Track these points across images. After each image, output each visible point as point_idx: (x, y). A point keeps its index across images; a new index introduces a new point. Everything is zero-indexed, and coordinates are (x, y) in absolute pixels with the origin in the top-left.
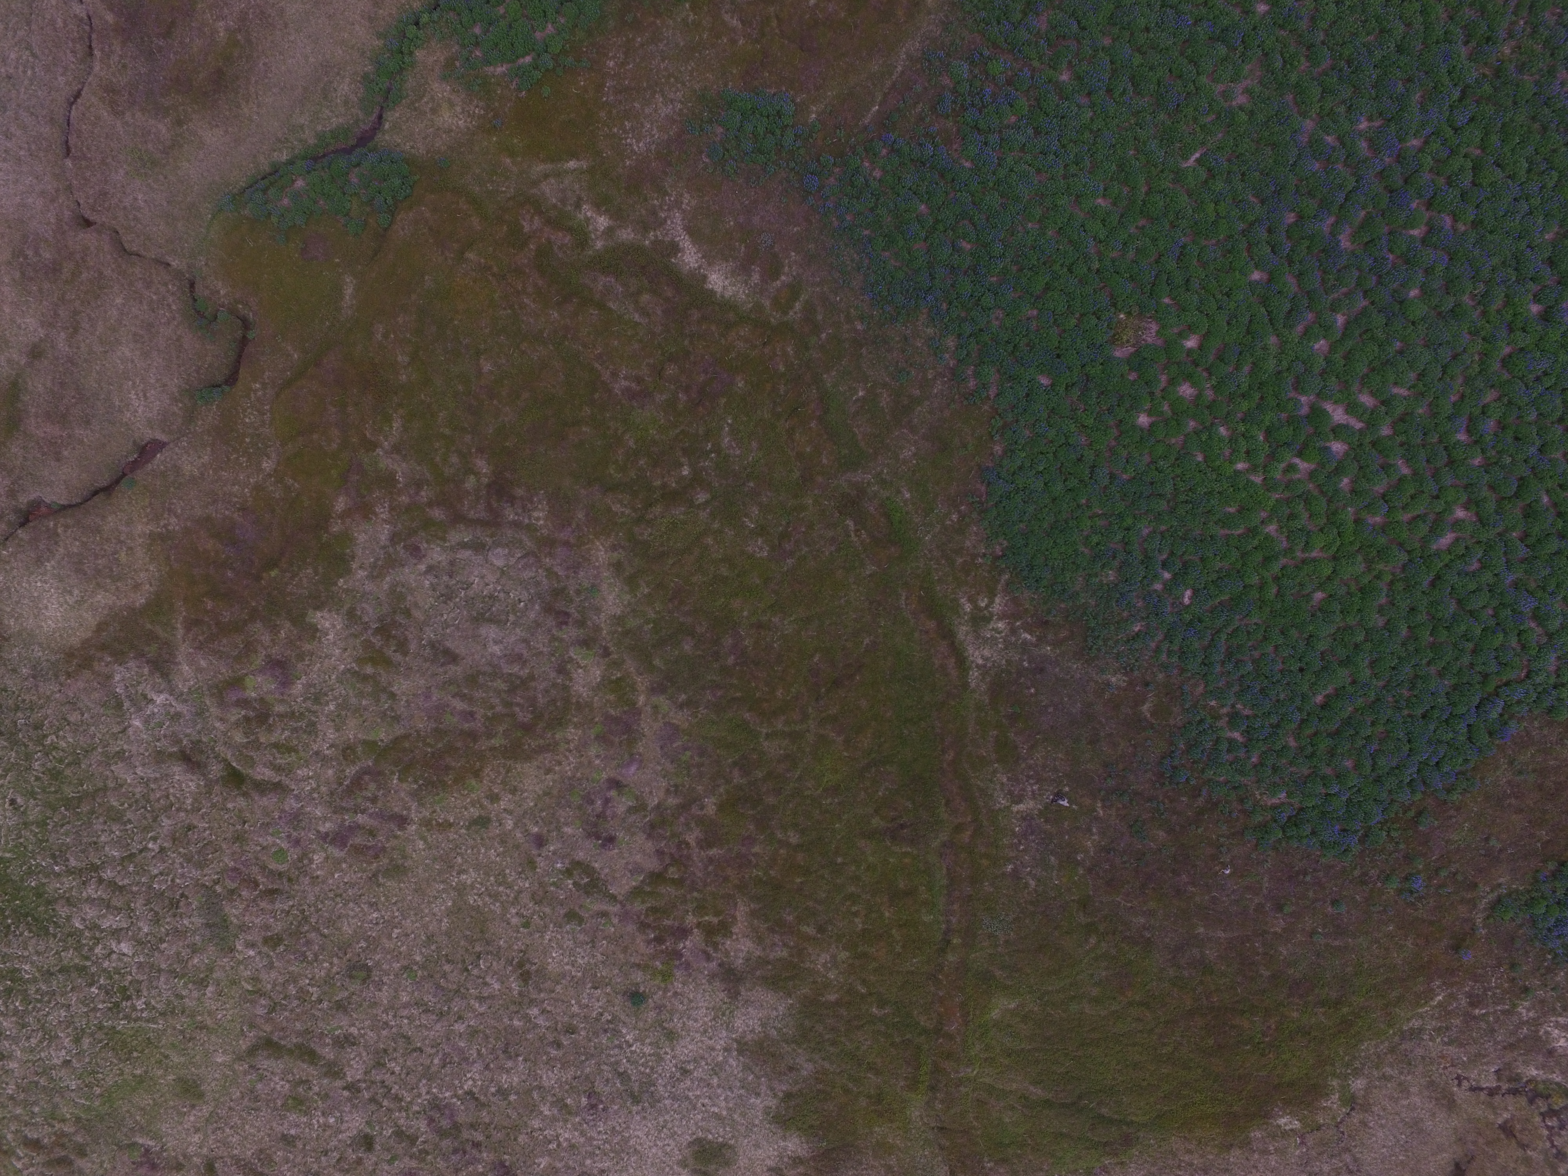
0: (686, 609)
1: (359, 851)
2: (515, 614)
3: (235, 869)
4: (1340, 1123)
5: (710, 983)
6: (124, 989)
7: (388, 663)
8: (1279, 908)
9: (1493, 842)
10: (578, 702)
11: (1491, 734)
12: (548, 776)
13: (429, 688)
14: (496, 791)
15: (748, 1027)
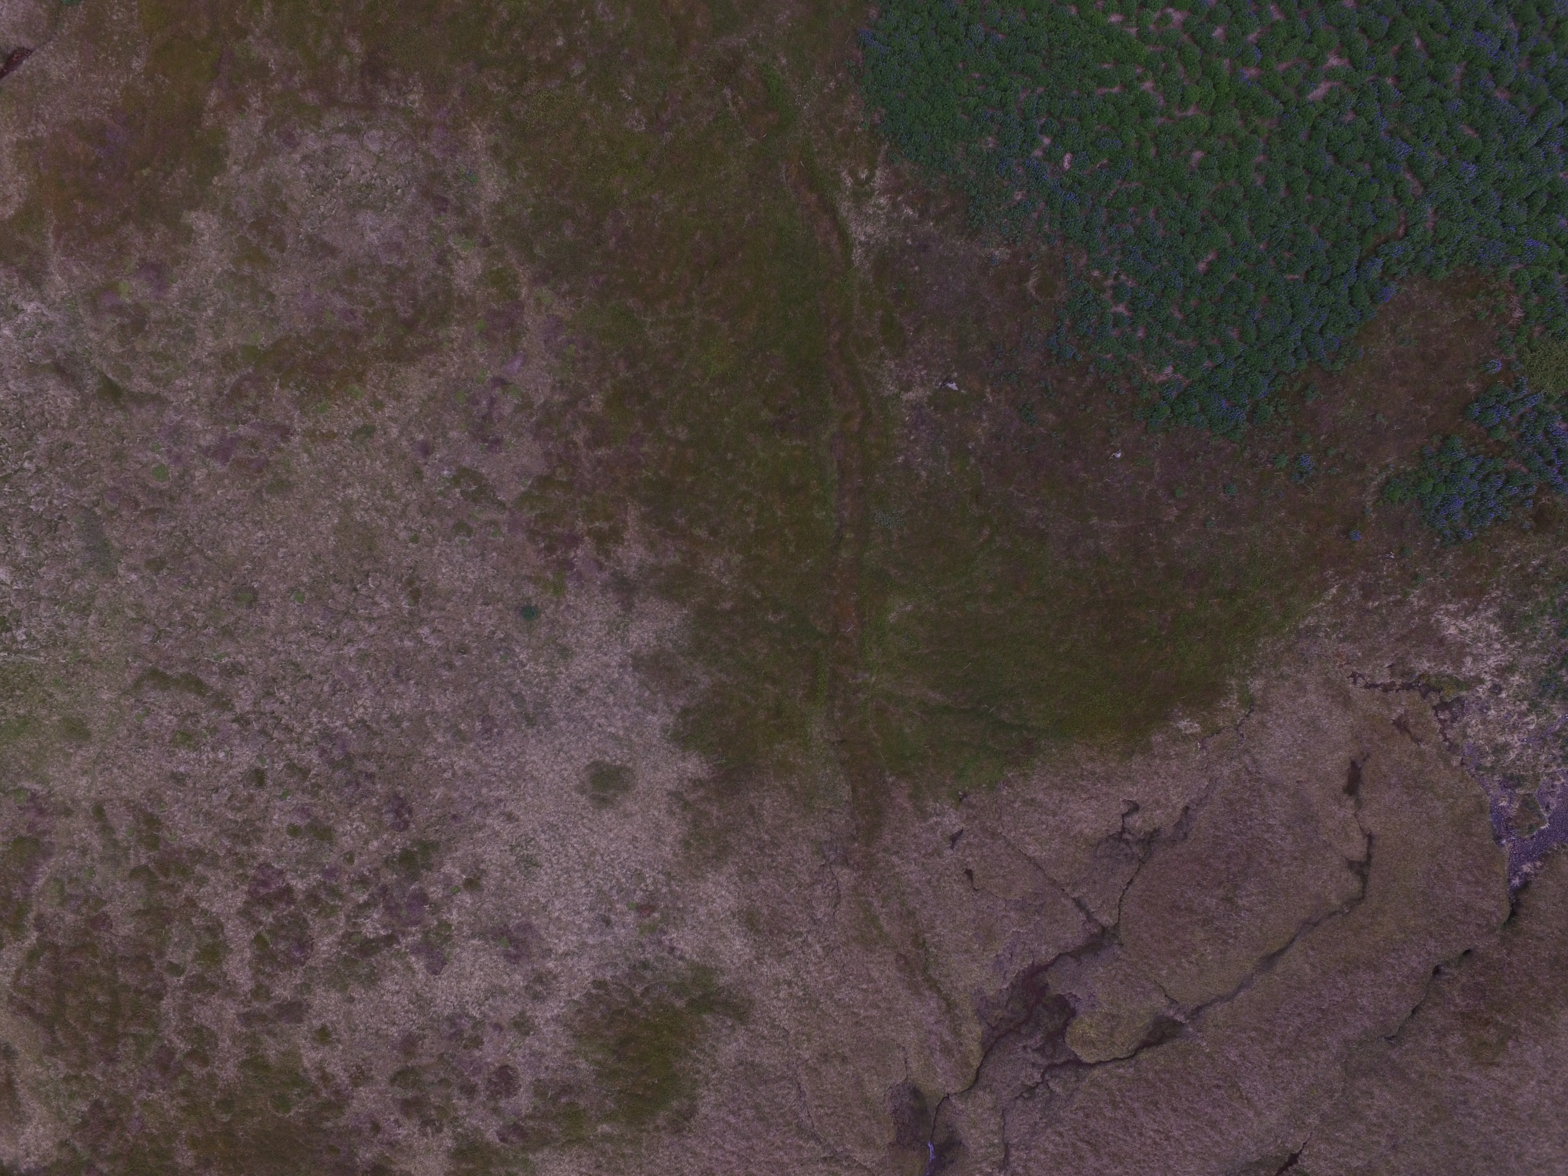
0: (566, 191)
1: (240, 464)
2: (392, 202)
3: (114, 488)
4: (1240, 725)
5: (603, 595)
6: (4, 620)
7: (265, 260)
8: (1172, 494)
9: (1379, 417)
10: (460, 296)
11: (1372, 297)
12: (432, 380)
13: (307, 287)
14: (380, 398)
15: (643, 640)
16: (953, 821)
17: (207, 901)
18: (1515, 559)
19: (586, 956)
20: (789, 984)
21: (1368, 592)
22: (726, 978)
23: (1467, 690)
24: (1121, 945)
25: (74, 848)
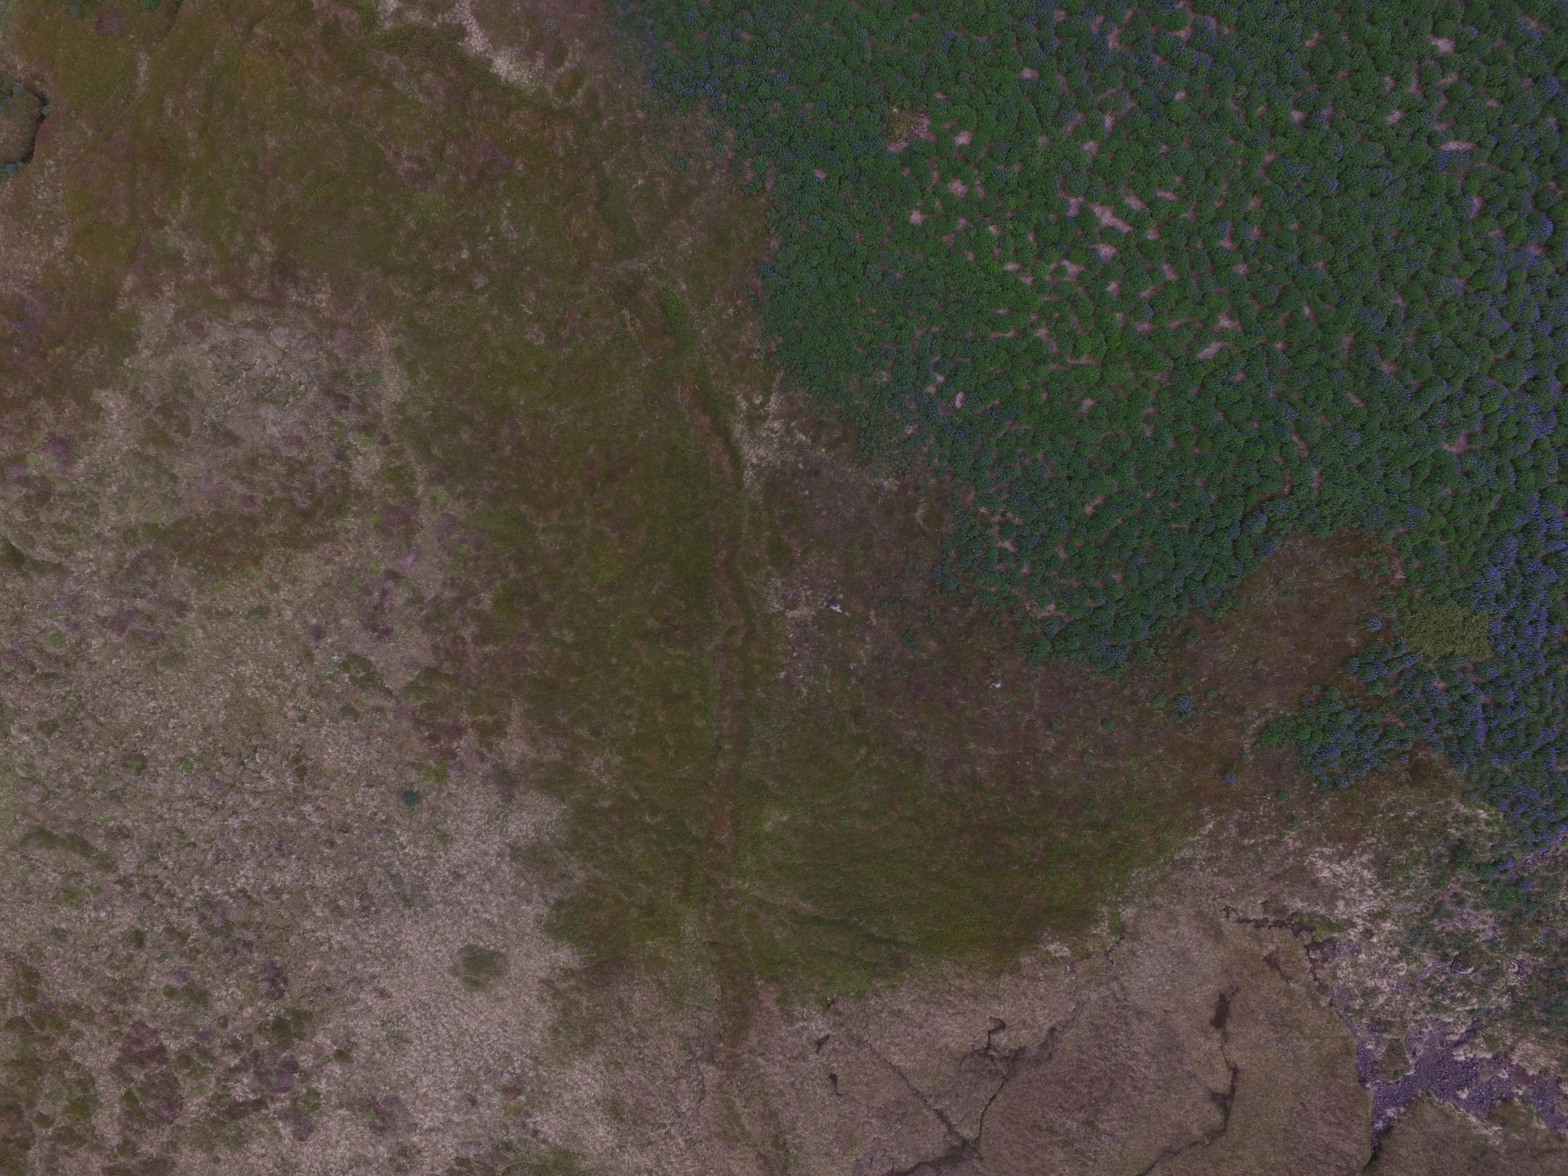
0: (465, 397)
1: (136, 636)
2: (295, 396)
3: (13, 652)
4: (1110, 951)
5: (484, 785)
7: (170, 443)
8: (1049, 726)
9: (1260, 665)
10: (357, 490)
11: (1255, 551)
12: (328, 567)
13: (209, 471)
14: (276, 581)
15: (521, 831)
16: (819, 1026)
17: (81, 1055)
18: (1390, 809)
19: (451, 1132)
21: (1244, 830)
22: (588, 1163)
23: (1339, 932)
24: (981, 1159)
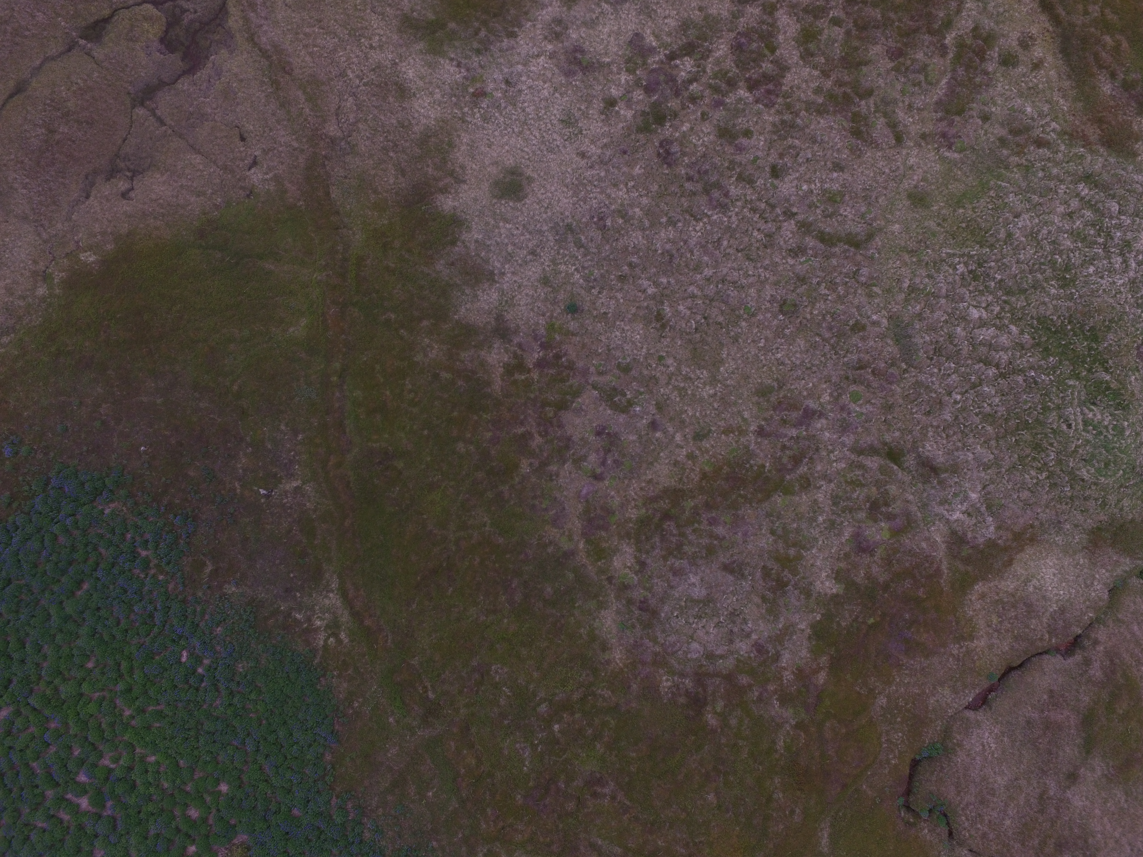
0: (550, 619)
1: (795, 407)
2: (681, 606)
3: (891, 383)
4: (52, 261)
5: (518, 326)
6: (975, 278)
7: (777, 559)
8: (104, 423)
10: (630, 539)
12: (650, 477)
13: (745, 541)
14: (690, 462)
15: (488, 294)
16: (256, 176)
17: (813, 76)
19: (523, 56)
20: (371, 47)
22: (418, 48)
24: (129, 93)
25: (918, 109)
